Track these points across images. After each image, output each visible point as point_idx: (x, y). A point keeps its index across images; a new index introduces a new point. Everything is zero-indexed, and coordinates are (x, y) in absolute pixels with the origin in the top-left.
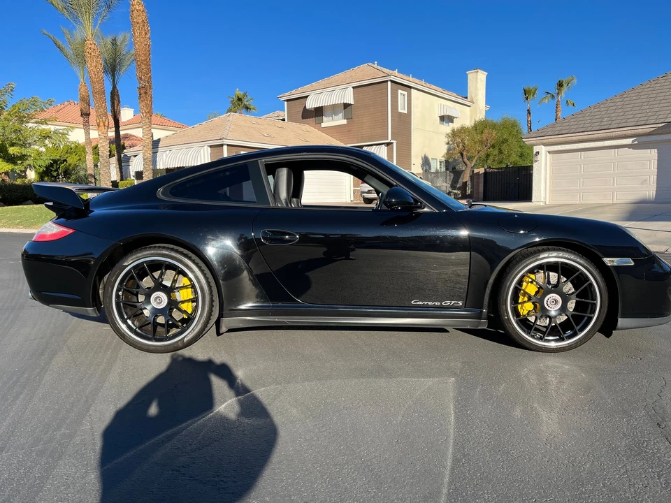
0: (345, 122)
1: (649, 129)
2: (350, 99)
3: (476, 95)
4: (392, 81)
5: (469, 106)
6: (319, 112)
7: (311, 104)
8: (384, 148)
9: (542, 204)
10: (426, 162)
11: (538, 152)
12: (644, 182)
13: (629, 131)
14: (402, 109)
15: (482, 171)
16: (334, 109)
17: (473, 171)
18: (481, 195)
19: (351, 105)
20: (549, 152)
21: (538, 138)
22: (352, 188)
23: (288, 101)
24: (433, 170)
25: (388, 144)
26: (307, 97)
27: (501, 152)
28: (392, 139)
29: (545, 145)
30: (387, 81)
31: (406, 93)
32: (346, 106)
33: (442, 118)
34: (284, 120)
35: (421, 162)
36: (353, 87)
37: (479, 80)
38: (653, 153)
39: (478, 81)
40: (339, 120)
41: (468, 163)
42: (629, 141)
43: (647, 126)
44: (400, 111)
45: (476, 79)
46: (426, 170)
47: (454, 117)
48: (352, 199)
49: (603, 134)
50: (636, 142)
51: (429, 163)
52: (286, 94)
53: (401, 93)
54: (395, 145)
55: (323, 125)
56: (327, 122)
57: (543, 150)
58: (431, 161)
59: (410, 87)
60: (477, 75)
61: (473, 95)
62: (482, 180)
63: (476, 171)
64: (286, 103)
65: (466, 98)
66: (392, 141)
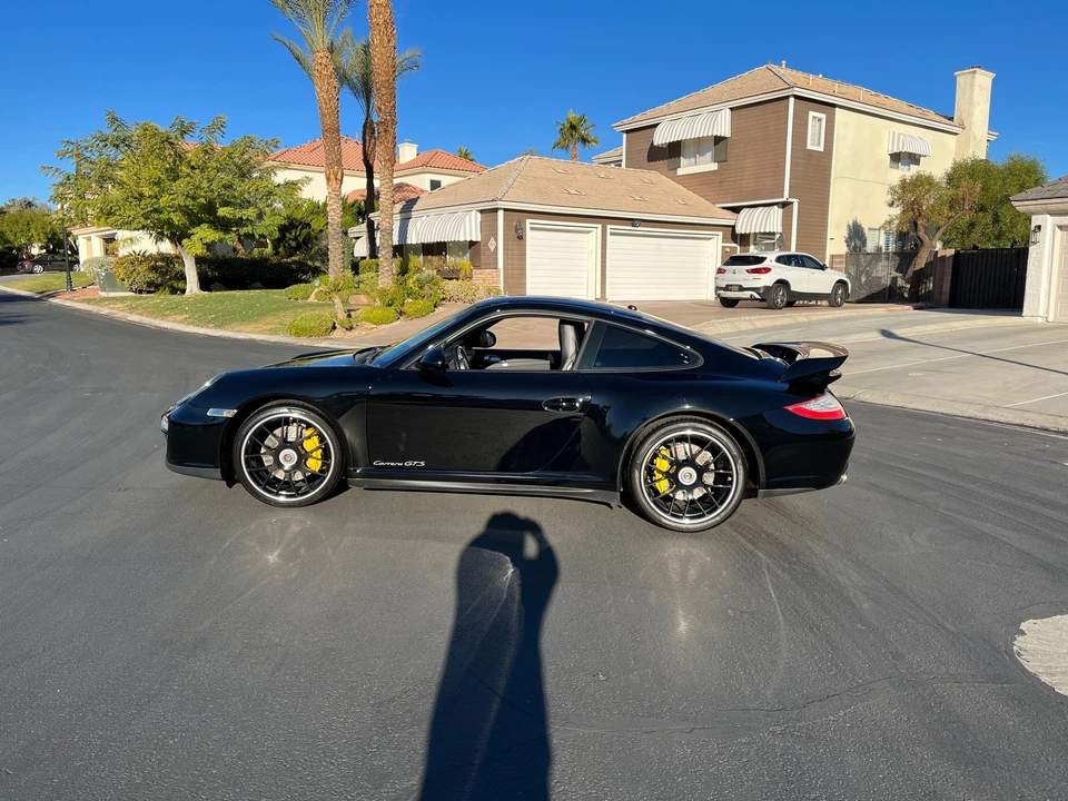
0: (714, 166)
2: (723, 125)
3: (970, 114)
4: (796, 97)
5: (956, 134)
6: (674, 150)
7: (661, 137)
8: (777, 212)
9: (1040, 321)
10: (856, 234)
11: (1039, 227)
14: (814, 144)
15: (952, 252)
16: (699, 145)
17: (935, 254)
18: (946, 297)
19: (725, 138)
20: (1061, 227)
21: (1039, 202)
23: (628, 132)
24: (870, 247)
25: (784, 205)
26: (656, 125)
28: (790, 197)
29: (1055, 214)
30: (787, 97)
31: (823, 116)
32: (718, 140)
33: (896, 158)
34: (618, 163)
35: (845, 233)
36: (731, 109)
37: (976, 88)
39: (976, 90)
40: (706, 164)
41: (925, 239)
44: (809, 147)
45: (972, 85)
46: (855, 248)
47: (920, 156)
51: (863, 235)
52: (626, 121)
53: (815, 117)
54: (796, 206)
55: (680, 172)
56: (687, 167)
57: (1048, 222)
58: (866, 231)
59: (834, 106)
60: (973, 77)
61: (964, 116)
62: (949, 270)
64: (625, 135)
65: (951, 119)
66: (790, 200)
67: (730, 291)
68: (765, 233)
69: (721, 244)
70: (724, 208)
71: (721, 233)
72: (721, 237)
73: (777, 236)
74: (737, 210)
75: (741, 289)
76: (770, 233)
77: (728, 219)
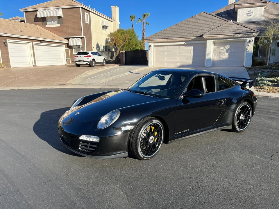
0: (59, 25)
1: (191, 39)
2: (61, 14)
3: (116, 17)
4: (82, 8)
5: (113, 22)
6: (44, 19)
7: (40, 15)
8: (80, 39)
9: (152, 67)
10: (98, 46)
11: (150, 46)
12: (187, 59)
13: (184, 39)
15: (124, 51)
16: (52, 19)
17: (120, 52)
18: (124, 63)
19: (62, 17)
20: (154, 46)
21: (150, 40)
22: (66, 58)
23: (25, 12)
24: (101, 50)
25: (82, 38)
26: (37, 11)
27: (129, 43)
28: (84, 36)
29: (153, 43)
30: (79, 7)
31: (88, 14)
32: (59, 17)
33: (103, 27)
34: (24, 22)
35: (96, 46)
36: (62, 9)
37: (116, 11)
38: (191, 48)
40: (56, 24)
41: (118, 48)
42: (183, 43)
43: (191, 38)
44: (86, 22)
45: (115, 10)
46: (98, 50)
47: (108, 27)
48: (66, 63)
49: (174, 40)
50: (186, 44)
51: (99, 47)
52: (24, 8)
53: (86, 13)
54: (85, 38)
55: (47, 26)
56: (49, 25)
57: (152, 45)
58: (100, 46)
59: (90, 11)
60: (115, 8)
61: (114, 17)
62: (124, 56)
63: (121, 51)
64: (24, 13)
65: (111, 18)
66: (84, 37)
67: (80, 62)
68: (77, 46)
69: (65, 49)
70: (64, 38)
71: (65, 45)
72: (65, 47)
73: (81, 46)
74: (68, 39)
75: (84, 62)
76: (78, 46)
77: (66, 41)
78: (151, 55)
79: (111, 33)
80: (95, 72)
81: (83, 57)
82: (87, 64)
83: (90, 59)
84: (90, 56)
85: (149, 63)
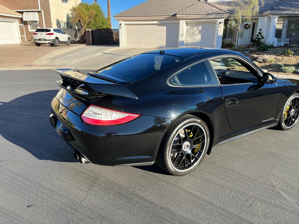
1: (164, 18)
8: (37, 14)
9: (124, 48)
10: (58, 23)
11: (121, 24)
12: (162, 40)
13: (156, 18)
15: (90, 30)
17: (85, 30)
20: (125, 24)
21: (121, 17)
22: (20, 36)
24: (62, 27)
25: (38, 12)
28: (41, 9)
29: (124, 21)
35: (56, 22)
38: (164, 28)
41: (83, 25)
42: (156, 22)
43: (164, 17)
46: (58, 26)
48: (21, 42)
49: (147, 18)
50: (159, 23)
51: (60, 24)
54: (43, 12)
57: (123, 23)
58: (60, 22)
62: (90, 34)
63: (87, 30)
67: (41, 40)
68: (33, 21)
69: (18, 24)
70: (16, 12)
71: (18, 20)
72: (18, 22)
73: (38, 22)
74: (21, 13)
76: (35, 21)
77: (20, 16)
78: (122, 34)
79: (74, 8)
80: (62, 53)
81: (43, 34)
82: (49, 43)
83: (53, 37)
84: (52, 34)
85: (120, 44)
